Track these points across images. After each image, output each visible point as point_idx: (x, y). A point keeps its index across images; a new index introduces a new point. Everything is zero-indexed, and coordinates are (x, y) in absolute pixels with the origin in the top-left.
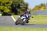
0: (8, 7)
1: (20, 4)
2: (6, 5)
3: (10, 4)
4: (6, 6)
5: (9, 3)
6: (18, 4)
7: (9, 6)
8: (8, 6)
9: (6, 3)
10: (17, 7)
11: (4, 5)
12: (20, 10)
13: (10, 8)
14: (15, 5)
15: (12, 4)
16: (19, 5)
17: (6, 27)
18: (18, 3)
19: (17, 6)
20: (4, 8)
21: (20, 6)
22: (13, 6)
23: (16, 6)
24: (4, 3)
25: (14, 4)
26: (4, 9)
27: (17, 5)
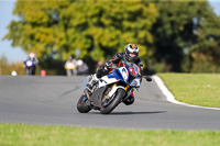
0: (136, 36)
1: (195, 21)
2: (126, 24)
3: (149, 22)
4: (129, 29)
5: (145, 18)
6: (185, 22)
7: (143, 28)
8: (136, 31)
9: (126, 16)
10: (181, 34)
11: (117, 24)
12: (194, 50)
13: (145, 38)
14: (172, 23)
15: (154, 20)
16: (189, 26)
17: (128, 129)
18: (184, 16)
19: (181, 28)
20: (117, 37)
21: (195, 32)
22: (160, 30)
23: (176, 31)
24: (119, 17)
25: (166, 19)
26: (118, 45)
27: (179, 24)
